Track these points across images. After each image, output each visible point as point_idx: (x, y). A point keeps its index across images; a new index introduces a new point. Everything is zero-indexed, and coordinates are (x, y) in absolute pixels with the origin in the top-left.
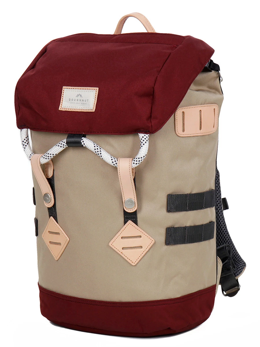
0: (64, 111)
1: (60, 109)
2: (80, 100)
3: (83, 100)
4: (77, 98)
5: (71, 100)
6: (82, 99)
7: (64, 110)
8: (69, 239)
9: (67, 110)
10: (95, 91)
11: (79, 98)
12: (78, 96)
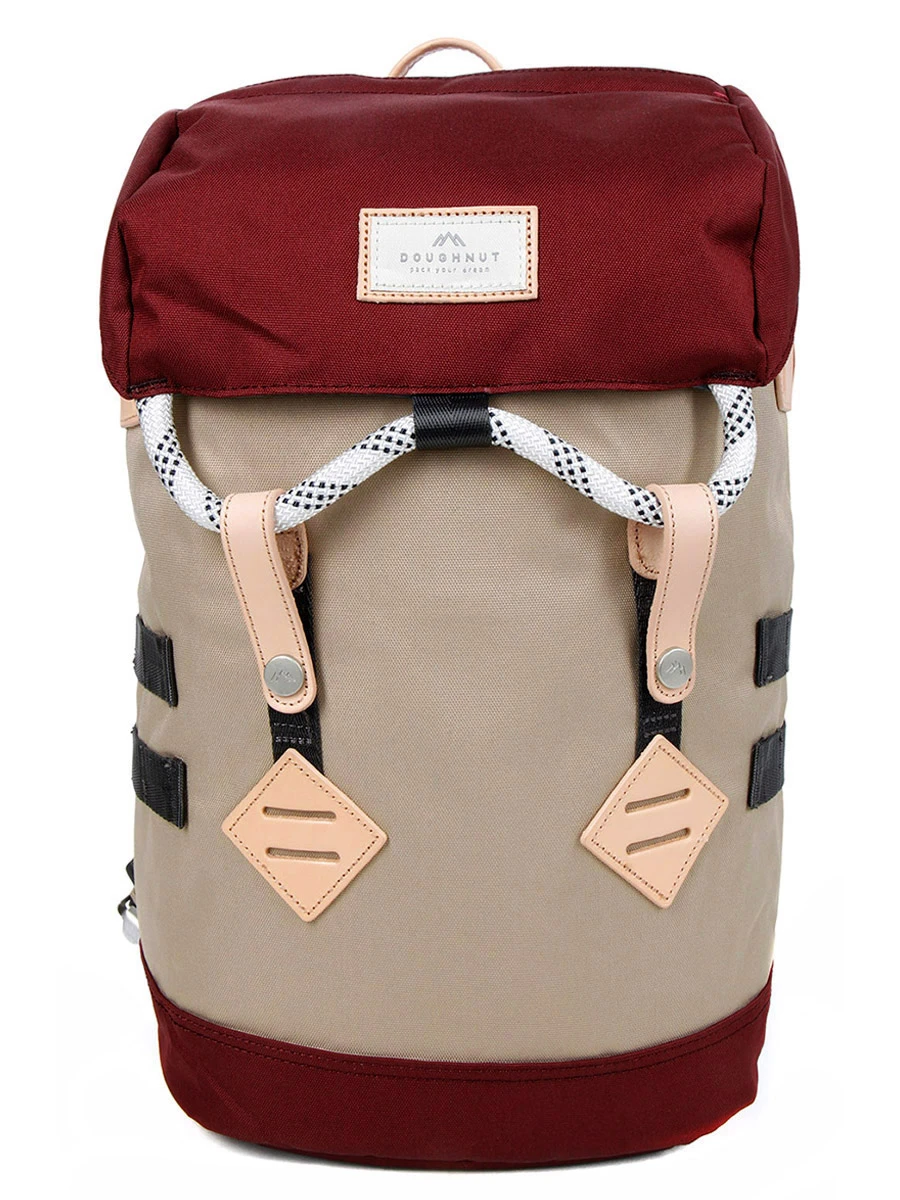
0: (381, 303)
1: (360, 296)
2: (456, 258)
3: (469, 258)
4: (437, 251)
5: (411, 259)
6: (462, 252)
7: (378, 299)
8: (385, 836)
9: (398, 298)
10: (524, 218)
11: (449, 247)
12: (444, 240)
